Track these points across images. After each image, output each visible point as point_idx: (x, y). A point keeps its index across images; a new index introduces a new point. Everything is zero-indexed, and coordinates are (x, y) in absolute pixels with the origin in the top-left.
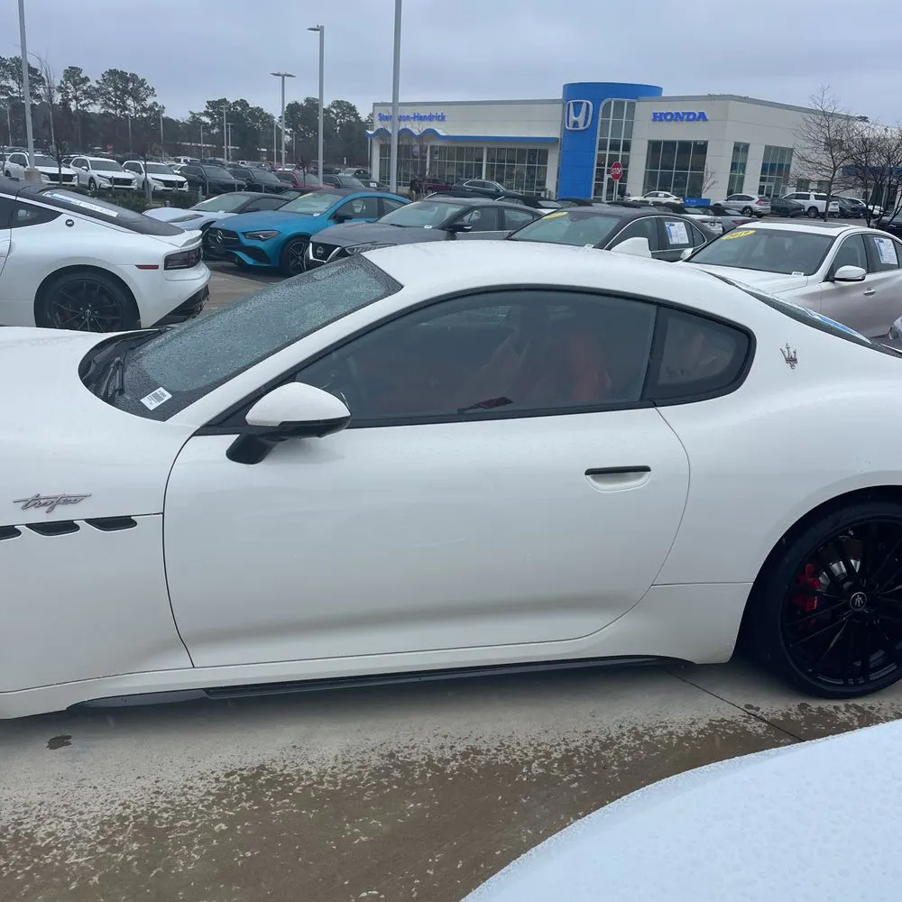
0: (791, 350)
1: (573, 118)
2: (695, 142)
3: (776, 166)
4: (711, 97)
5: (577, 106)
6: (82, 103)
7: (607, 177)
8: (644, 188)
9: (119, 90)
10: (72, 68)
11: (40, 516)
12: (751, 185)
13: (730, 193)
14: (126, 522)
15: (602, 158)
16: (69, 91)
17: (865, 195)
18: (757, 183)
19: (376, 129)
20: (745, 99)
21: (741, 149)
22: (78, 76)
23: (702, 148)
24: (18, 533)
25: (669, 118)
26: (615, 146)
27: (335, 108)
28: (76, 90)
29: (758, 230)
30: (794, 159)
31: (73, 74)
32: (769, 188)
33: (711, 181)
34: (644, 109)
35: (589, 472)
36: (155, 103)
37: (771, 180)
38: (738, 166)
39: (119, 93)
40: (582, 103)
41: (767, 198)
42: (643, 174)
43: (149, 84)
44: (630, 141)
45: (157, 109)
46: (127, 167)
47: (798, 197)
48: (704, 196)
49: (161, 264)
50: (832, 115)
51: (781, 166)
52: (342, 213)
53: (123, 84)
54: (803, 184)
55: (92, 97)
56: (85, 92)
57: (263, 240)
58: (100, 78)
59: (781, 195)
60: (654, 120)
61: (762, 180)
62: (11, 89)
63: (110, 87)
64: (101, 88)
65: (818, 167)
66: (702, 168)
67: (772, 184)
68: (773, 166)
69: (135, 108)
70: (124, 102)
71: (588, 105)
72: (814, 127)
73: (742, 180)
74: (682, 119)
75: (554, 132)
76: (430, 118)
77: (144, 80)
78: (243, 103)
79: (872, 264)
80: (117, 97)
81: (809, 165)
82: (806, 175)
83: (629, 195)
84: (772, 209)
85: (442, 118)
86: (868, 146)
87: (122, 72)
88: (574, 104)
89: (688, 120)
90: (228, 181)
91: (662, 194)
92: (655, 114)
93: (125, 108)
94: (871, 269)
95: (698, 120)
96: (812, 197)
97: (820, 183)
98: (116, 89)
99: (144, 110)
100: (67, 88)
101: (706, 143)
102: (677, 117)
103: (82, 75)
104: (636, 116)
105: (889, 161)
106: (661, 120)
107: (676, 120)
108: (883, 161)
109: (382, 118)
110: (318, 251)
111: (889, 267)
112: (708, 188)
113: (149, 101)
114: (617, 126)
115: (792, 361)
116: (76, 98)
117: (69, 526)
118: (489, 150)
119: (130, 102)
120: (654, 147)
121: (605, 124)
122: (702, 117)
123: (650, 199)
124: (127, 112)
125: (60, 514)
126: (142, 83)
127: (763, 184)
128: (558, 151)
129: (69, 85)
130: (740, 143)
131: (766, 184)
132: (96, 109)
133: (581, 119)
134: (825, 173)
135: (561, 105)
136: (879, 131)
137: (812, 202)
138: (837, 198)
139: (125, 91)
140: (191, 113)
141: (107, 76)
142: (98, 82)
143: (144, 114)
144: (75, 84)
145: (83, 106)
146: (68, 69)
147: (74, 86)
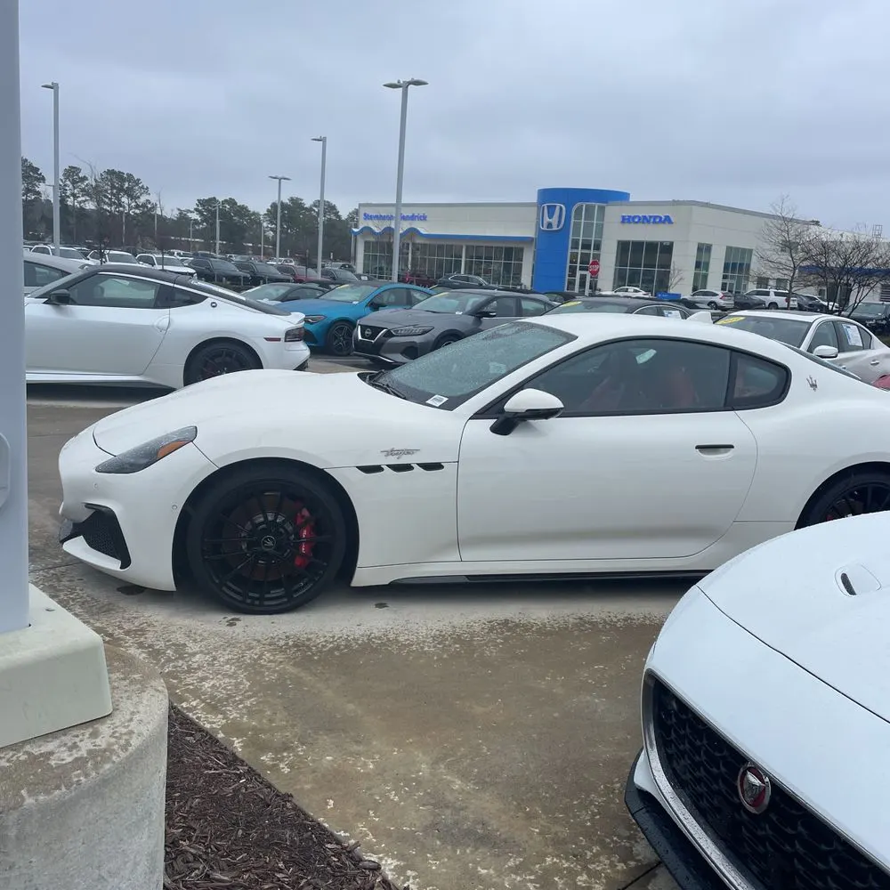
0: (813, 379)
1: (547, 219)
2: (662, 243)
3: (737, 265)
4: (676, 203)
5: (551, 210)
6: (79, 199)
7: (579, 273)
8: (614, 283)
9: (115, 187)
10: (72, 167)
11: (394, 461)
12: (715, 282)
13: (695, 289)
14: (438, 466)
15: (574, 256)
16: (67, 188)
17: (821, 293)
18: (720, 281)
19: (361, 227)
20: (707, 205)
21: (704, 250)
22: (77, 175)
23: (667, 249)
24: (382, 469)
25: (636, 220)
26: (586, 246)
27: (316, 206)
28: (74, 188)
29: (747, 317)
30: (754, 259)
31: (72, 173)
32: (731, 285)
33: (677, 279)
34: (613, 212)
35: (697, 447)
36: (147, 200)
37: (732, 278)
38: (701, 265)
39: (115, 191)
40: (555, 206)
41: (730, 294)
42: (613, 271)
43: (144, 183)
44: (600, 241)
45: (149, 206)
46: (140, 259)
47: (759, 293)
48: (671, 291)
49: (283, 337)
50: (791, 220)
51: (741, 265)
52: (378, 301)
53: (120, 182)
54: (762, 281)
55: (88, 194)
56: (83, 190)
57: (312, 323)
58: (98, 177)
59: (742, 291)
60: (623, 222)
61: (725, 277)
63: (107, 185)
64: (98, 186)
65: (779, 266)
66: (669, 266)
67: (734, 282)
68: (734, 265)
69: (129, 205)
70: (119, 200)
71: (561, 208)
72: (775, 231)
73: (705, 277)
74: (648, 222)
75: (529, 232)
76: (413, 218)
77: (139, 180)
78: (232, 202)
79: (842, 345)
80: (112, 194)
81: (770, 264)
82: (768, 274)
83: (600, 290)
84: (735, 303)
85: (424, 218)
86: (826, 248)
87: (120, 172)
88: (548, 206)
89: (654, 222)
90: (233, 273)
91: (631, 289)
92: (623, 217)
93: (120, 205)
94: (841, 350)
95: (664, 222)
96: (772, 294)
97: (779, 280)
98: (113, 187)
99: (137, 207)
100: (65, 185)
101: (672, 244)
102: (645, 220)
103: (81, 175)
104: (606, 219)
105: (846, 262)
106: (629, 222)
107: (643, 223)
108: (841, 262)
109: (367, 217)
110: (367, 332)
111: (857, 348)
112: (676, 284)
113: (142, 200)
114: (588, 227)
115: (814, 386)
116: (74, 195)
117: (408, 467)
118: (467, 247)
119: (125, 200)
120: (623, 247)
121: (577, 226)
122: (668, 220)
123: (621, 294)
124: (121, 209)
125: (404, 460)
126: (137, 182)
127: (725, 281)
128: (533, 249)
129: (68, 183)
130: (703, 244)
131: (728, 281)
132: (91, 205)
133: (554, 220)
134: (786, 272)
135: (536, 208)
136: (836, 236)
137: (772, 298)
138: (796, 295)
139: (121, 189)
140: (179, 209)
141: (105, 175)
142: (96, 180)
143: (137, 211)
144: (74, 182)
145: (80, 203)
146: (68, 168)
147: (73, 184)
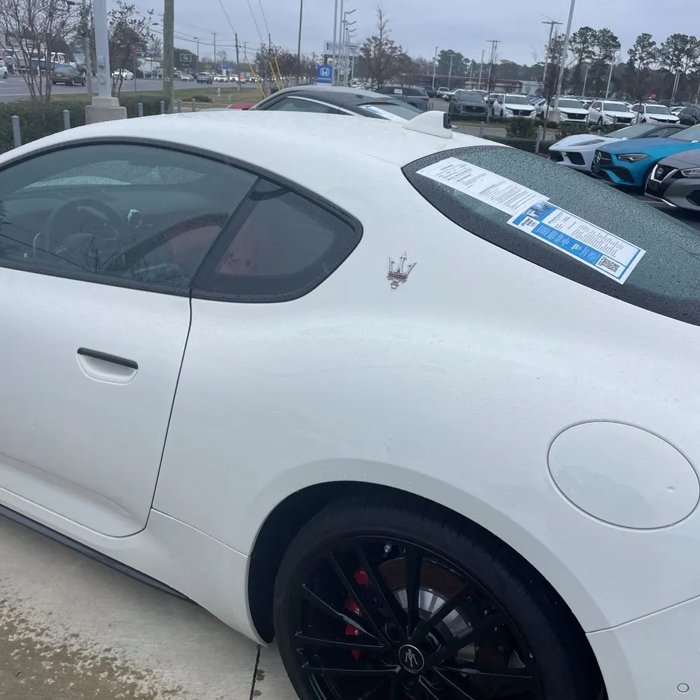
6: (645, 62)
9: (678, 50)
10: (645, 35)
16: (637, 52)
22: (648, 40)
28: (643, 52)
31: (644, 41)
39: (677, 52)
53: (683, 45)
55: (654, 57)
56: (649, 53)
58: (664, 41)
62: (594, 53)
63: (671, 47)
64: (663, 49)
69: (687, 64)
70: (680, 60)
80: (674, 55)
87: (684, 36)
93: (679, 64)
98: (676, 49)
99: (694, 66)
100: (636, 50)
103: (651, 41)
110: (659, 172)
116: (642, 59)
119: (684, 60)
124: (680, 68)
129: (639, 48)
132: (654, 66)
139: (682, 51)
141: (671, 39)
142: (662, 44)
143: (694, 70)
144: (643, 47)
145: (644, 64)
146: (641, 35)
147: (642, 48)
